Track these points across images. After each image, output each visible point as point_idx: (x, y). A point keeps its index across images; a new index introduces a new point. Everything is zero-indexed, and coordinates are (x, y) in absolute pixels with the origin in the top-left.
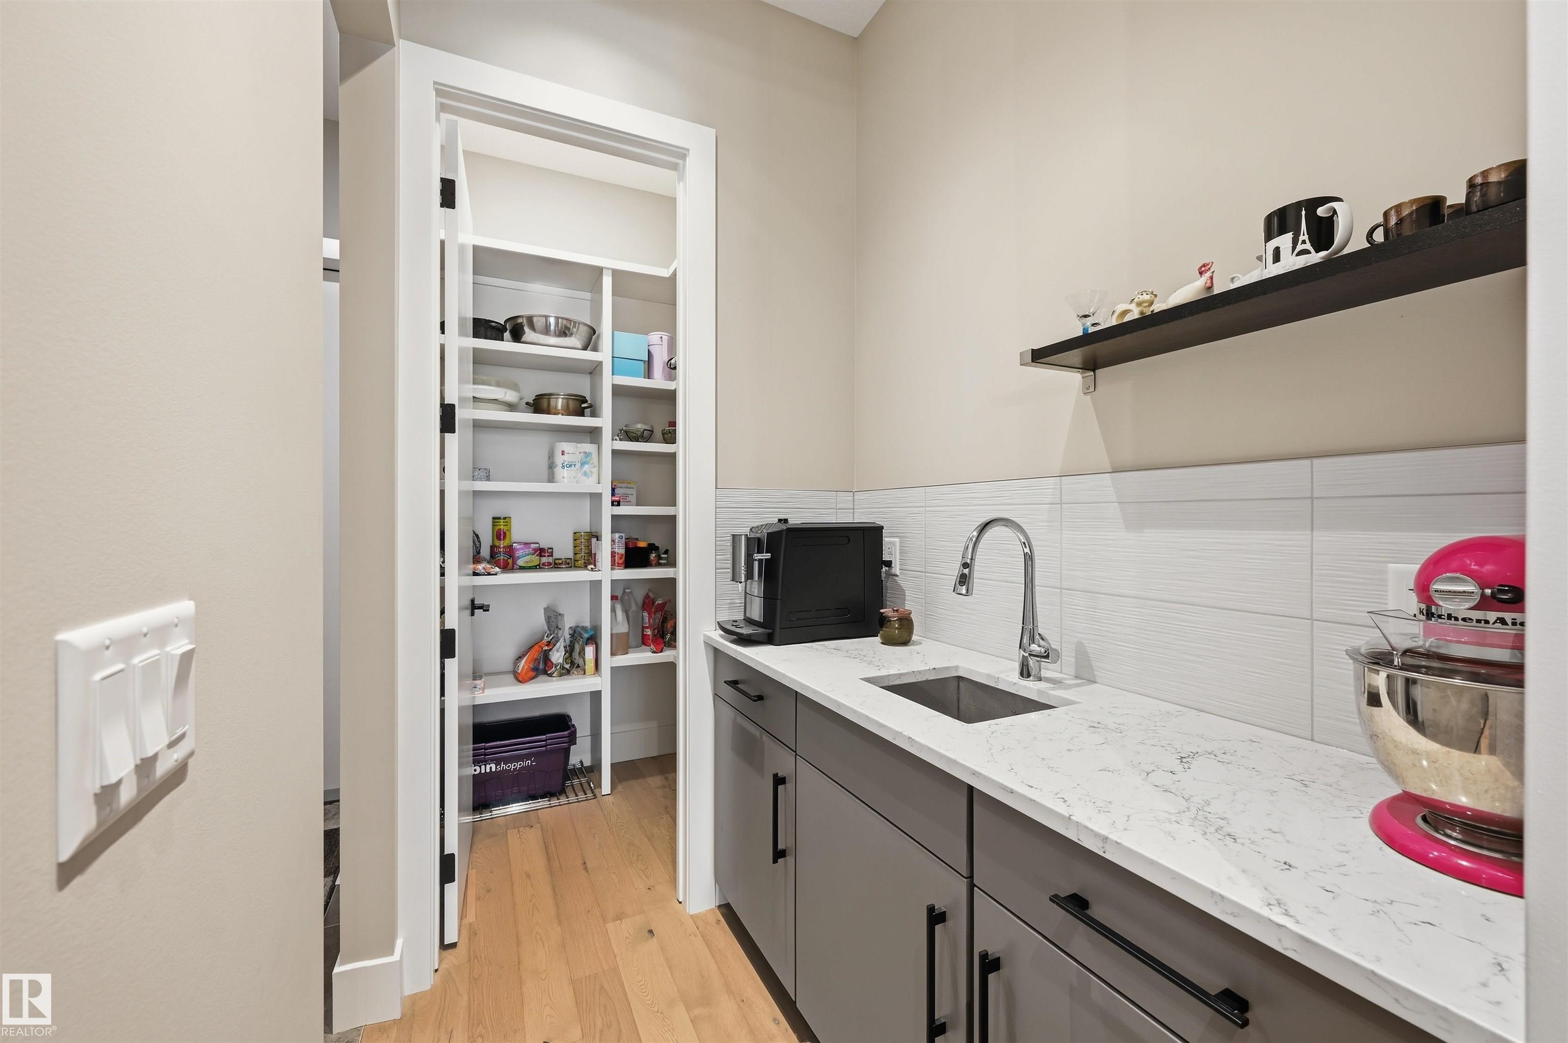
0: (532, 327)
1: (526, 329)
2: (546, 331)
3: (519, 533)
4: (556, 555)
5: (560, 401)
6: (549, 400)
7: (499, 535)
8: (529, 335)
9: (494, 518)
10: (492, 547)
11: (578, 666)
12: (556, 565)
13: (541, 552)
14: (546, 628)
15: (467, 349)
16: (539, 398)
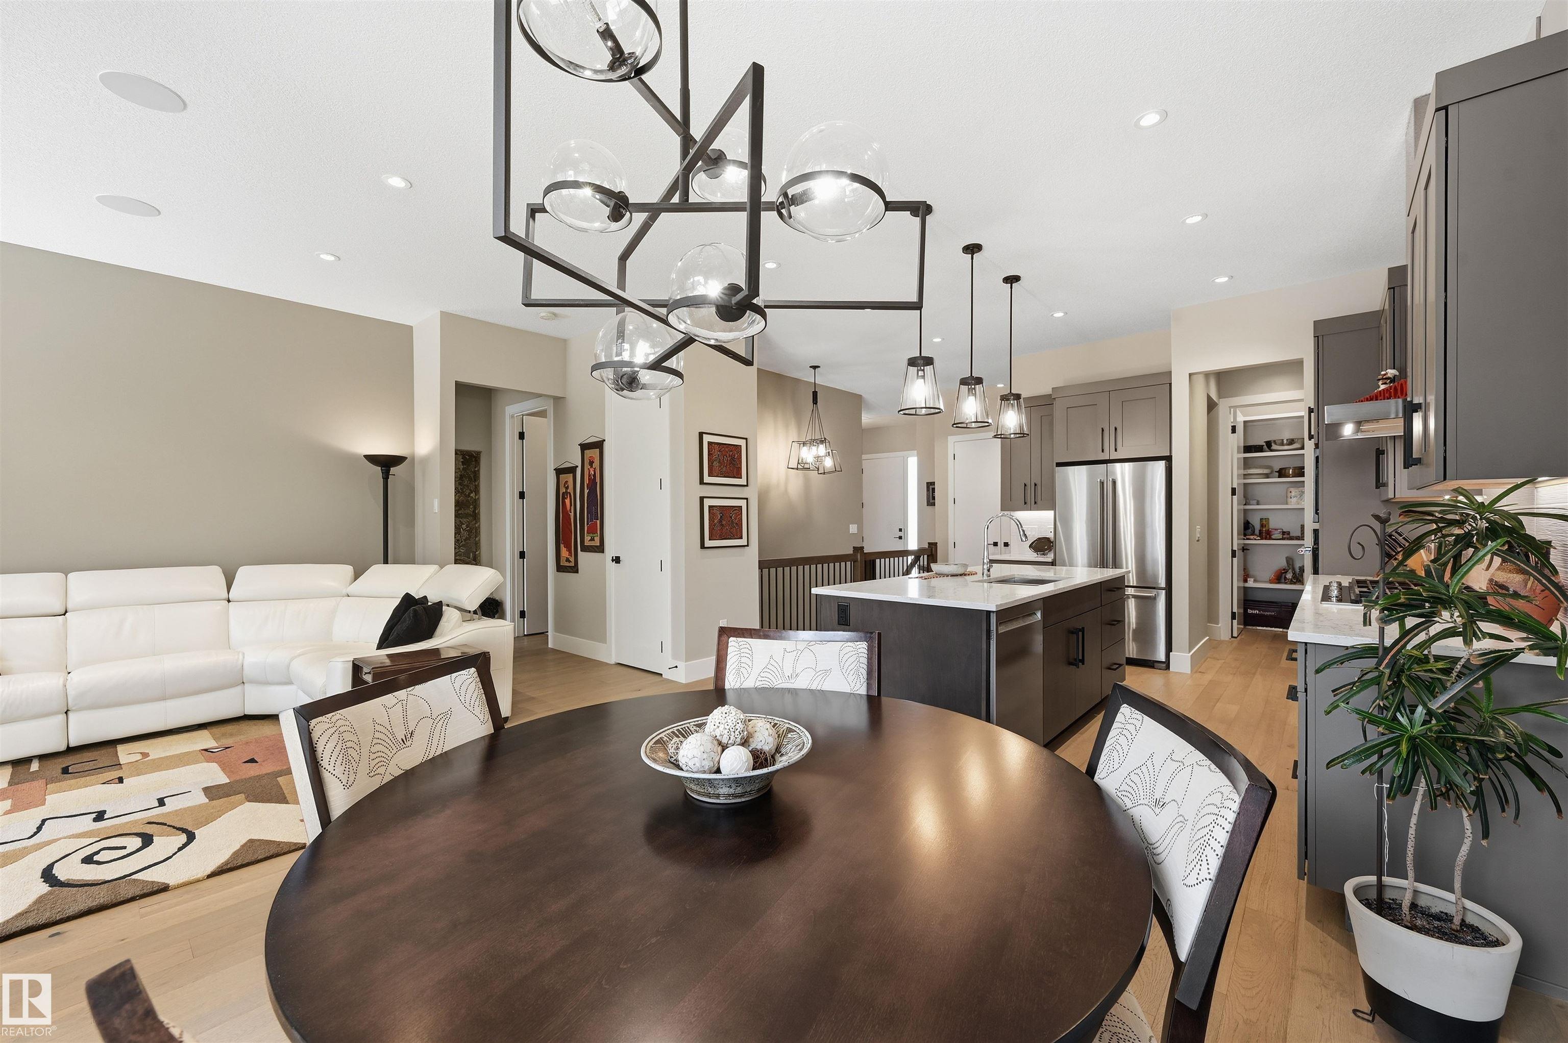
0: (1276, 444)
1: (1273, 444)
2: (1282, 444)
3: (1272, 525)
4: (1291, 535)
5: (1291, 470)
6: (1285, 470)
7: (1262, 526)
8: (1274, 447)
9: (1261, 519)
10: (1260, 531)
11: (1300, 581)
12: (1291, 538)
13: (1284, 533)
14: (1286, 564)
15: (1241, 458)
16: (1281, 470)
